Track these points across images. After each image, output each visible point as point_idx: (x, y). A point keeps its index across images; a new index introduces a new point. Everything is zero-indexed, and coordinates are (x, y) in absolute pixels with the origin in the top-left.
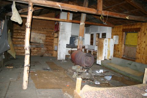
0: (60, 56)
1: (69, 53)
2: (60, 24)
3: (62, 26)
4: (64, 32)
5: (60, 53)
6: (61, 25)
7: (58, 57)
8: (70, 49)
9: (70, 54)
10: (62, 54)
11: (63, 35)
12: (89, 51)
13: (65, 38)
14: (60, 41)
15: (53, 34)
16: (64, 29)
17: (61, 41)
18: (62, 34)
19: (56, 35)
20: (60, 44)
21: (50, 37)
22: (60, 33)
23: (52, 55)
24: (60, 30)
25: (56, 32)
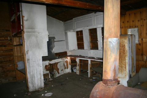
0: (32, 83)
1: (47, 70)
2: (23, 17)
3: (27, 20)
4: (34, 32)
5: (33, 77)
6: (25, 18)
7: (30, 85)
8: (47, 63)
9: (48, 72)
10: (36, 78)
11: (33, 39)
12: (80, 60)
13: (38, 46)
14: (27, 53)
15: (10, 40)
16: (32, 28)
17: (30, 53)
18: (29, 37)
19: (16, 41)
20: (28, 60)
21: (5, 46)
22: (25, 35)
23: (15, 77)
24: (25, 30)
25: (16, 36)
